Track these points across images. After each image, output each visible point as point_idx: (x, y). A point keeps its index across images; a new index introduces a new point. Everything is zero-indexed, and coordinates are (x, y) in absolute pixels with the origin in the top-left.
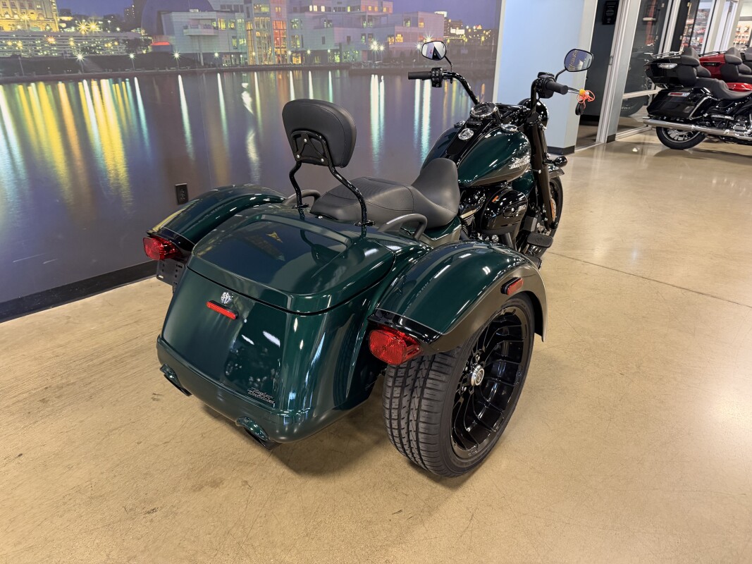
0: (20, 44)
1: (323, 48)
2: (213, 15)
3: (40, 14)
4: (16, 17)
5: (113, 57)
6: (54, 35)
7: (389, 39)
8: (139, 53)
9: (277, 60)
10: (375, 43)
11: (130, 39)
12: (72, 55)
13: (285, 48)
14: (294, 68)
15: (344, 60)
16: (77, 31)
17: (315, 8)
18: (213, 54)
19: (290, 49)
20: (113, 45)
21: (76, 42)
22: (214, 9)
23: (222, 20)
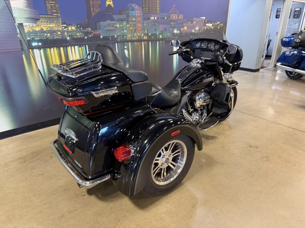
0: (49, 35)
1: (155, 33)
2: (115, 22)
3: (56, 24)
4: (48, 26)
5: (79, 38)
6: (60, 31)
7: (181, 29)
8: (88, 36)
9: (138, 38)
10: (176, 30)
11: (86, 31)
12: (66, 38)
13: (141, 33)
14: (144, 41)
15: (163, 37)
16: (68, 30)
17: (153, 18)
18: (115, 36)
19: (143, 33)
20: (80, 34)
21: (67, 33)
22: (116, 20)
23: (118, 24)
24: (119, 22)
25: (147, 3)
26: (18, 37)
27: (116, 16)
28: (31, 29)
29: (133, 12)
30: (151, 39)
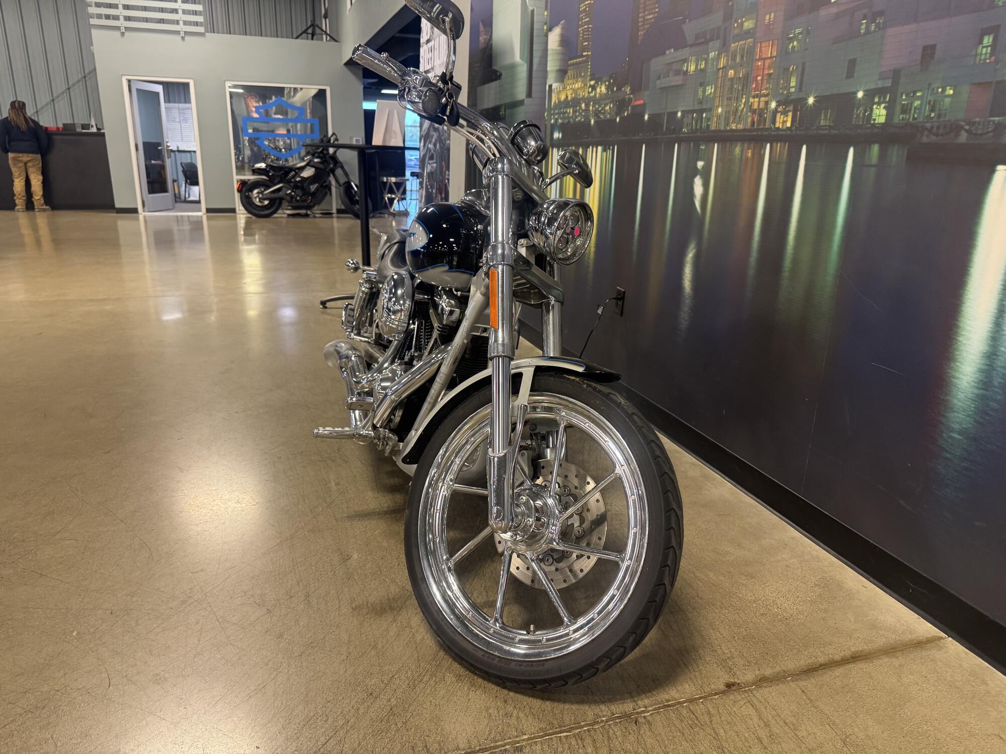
0: (571, 111)
2: (684, 53)
5: (609, 120)
6: (585, 101)
8: (623, 115)
9: (750, 120)
11: (620, 98)
12: (590, 121)
13: (768, 95)
15: (899, 118)
16: (595, 94)
18: (676, 113)
19: (774, 98)
20: (610, 107)
21: (593, 107)
22: (689, 43)
23: (694, 58)
24: (697, 49)
26: (544, 117)
27: (693, 23)
28: (558, 98)
30: (815, 127)
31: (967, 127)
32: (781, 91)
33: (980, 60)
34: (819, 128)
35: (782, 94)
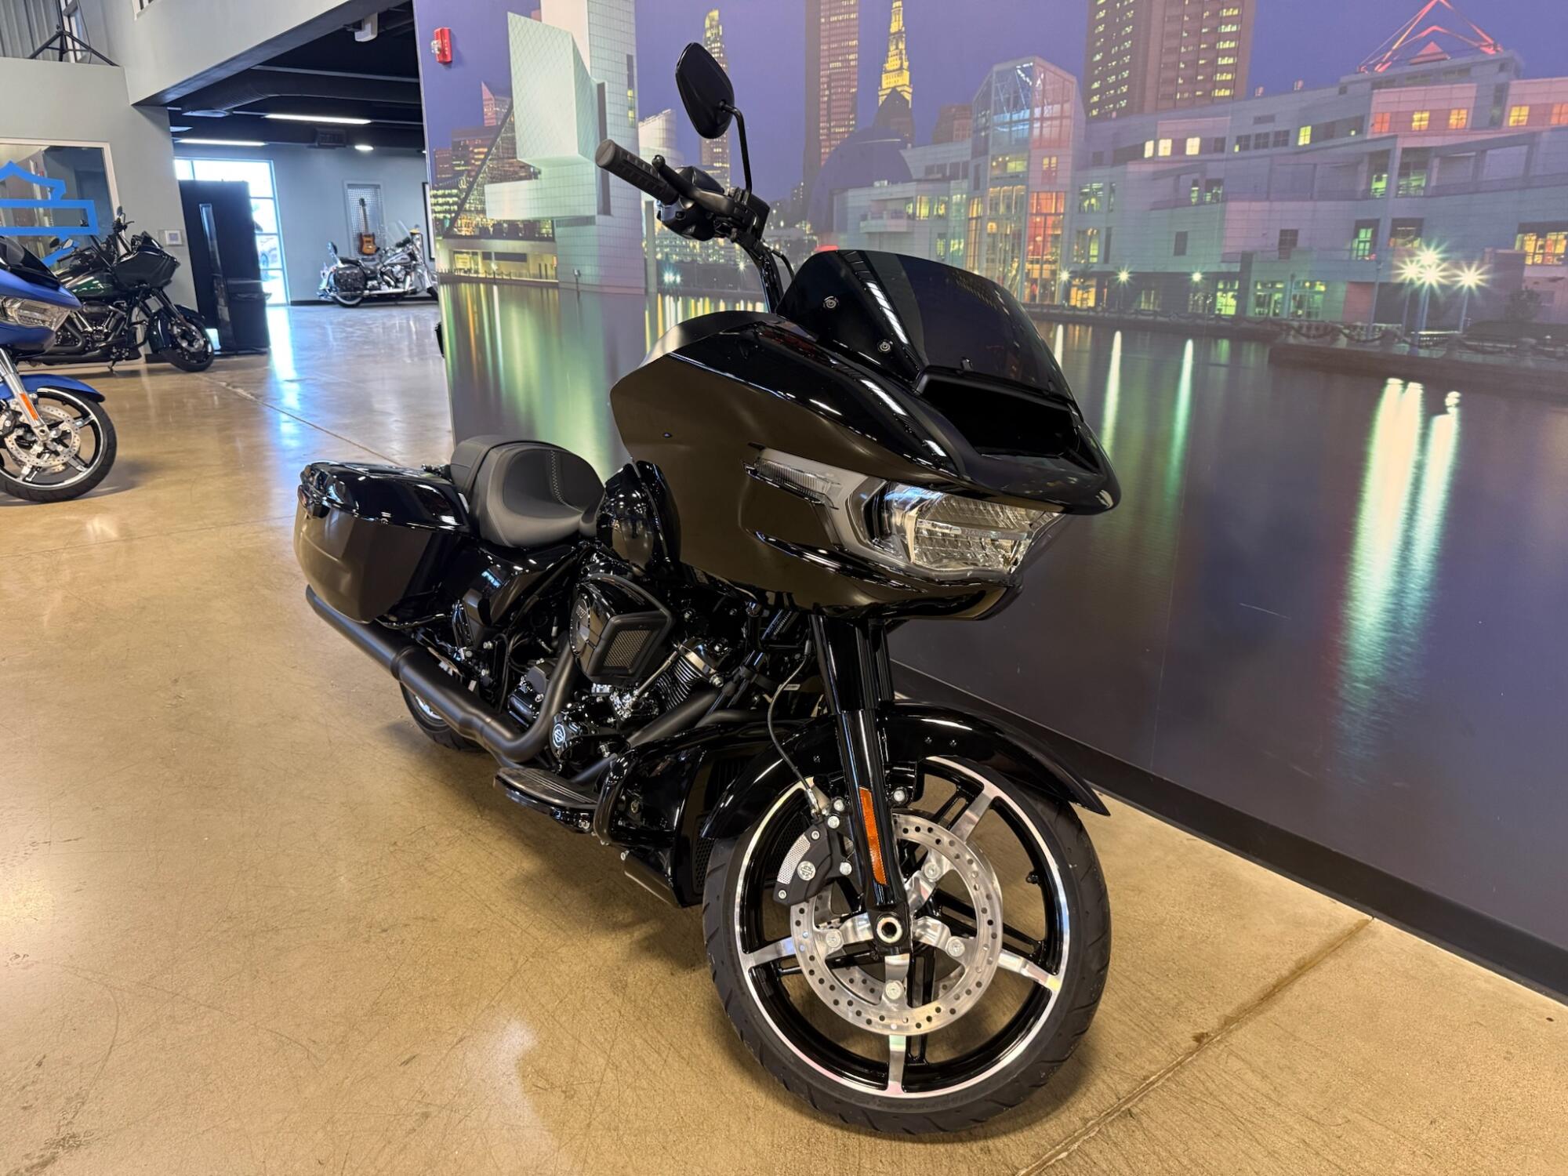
2: (909, 189)
9: (1027, 291)
12: (737, 264)
13: (1054, 262)
17: (1165, 147)
19: (1066, 265)
22: (914, 177)
23: (924, 199)
24: (929, 186)
25: (1128, 30)
27: (919, 150)
29: (1015, 117)
30: (1132, 311)
31: (1347, 331)
32: (1075, 259)
33: (1357, 256)
34: (1139, 312)
35: (1077, 262)
